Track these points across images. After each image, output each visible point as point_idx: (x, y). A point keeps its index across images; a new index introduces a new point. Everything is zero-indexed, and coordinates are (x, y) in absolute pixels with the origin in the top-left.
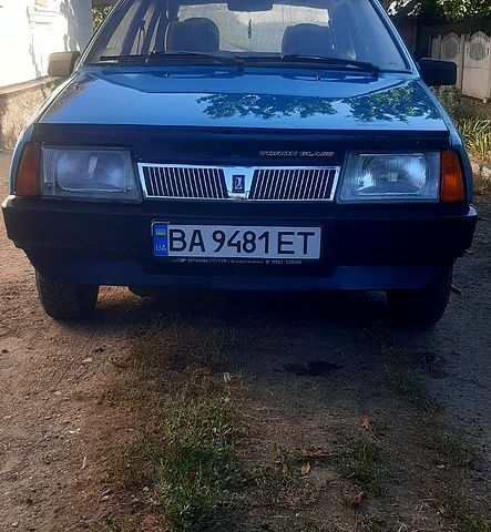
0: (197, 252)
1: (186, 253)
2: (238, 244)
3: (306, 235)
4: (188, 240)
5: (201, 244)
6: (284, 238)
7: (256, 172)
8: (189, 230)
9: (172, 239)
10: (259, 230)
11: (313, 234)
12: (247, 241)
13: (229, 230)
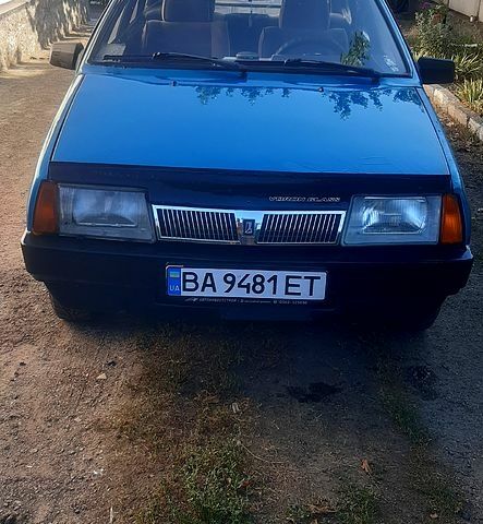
0: (209, 293)
1: (198, 293)
2: (248, 286)
3: (312, 279)
4: (200, 282)
5: (213, 285)
6: (291, 281)
7: (266, 216)
8: (201, 273)
9: (185, 281)
10: (268, 274)
11: (319, 278)
12: (256, 284)
13: (239, 274)
